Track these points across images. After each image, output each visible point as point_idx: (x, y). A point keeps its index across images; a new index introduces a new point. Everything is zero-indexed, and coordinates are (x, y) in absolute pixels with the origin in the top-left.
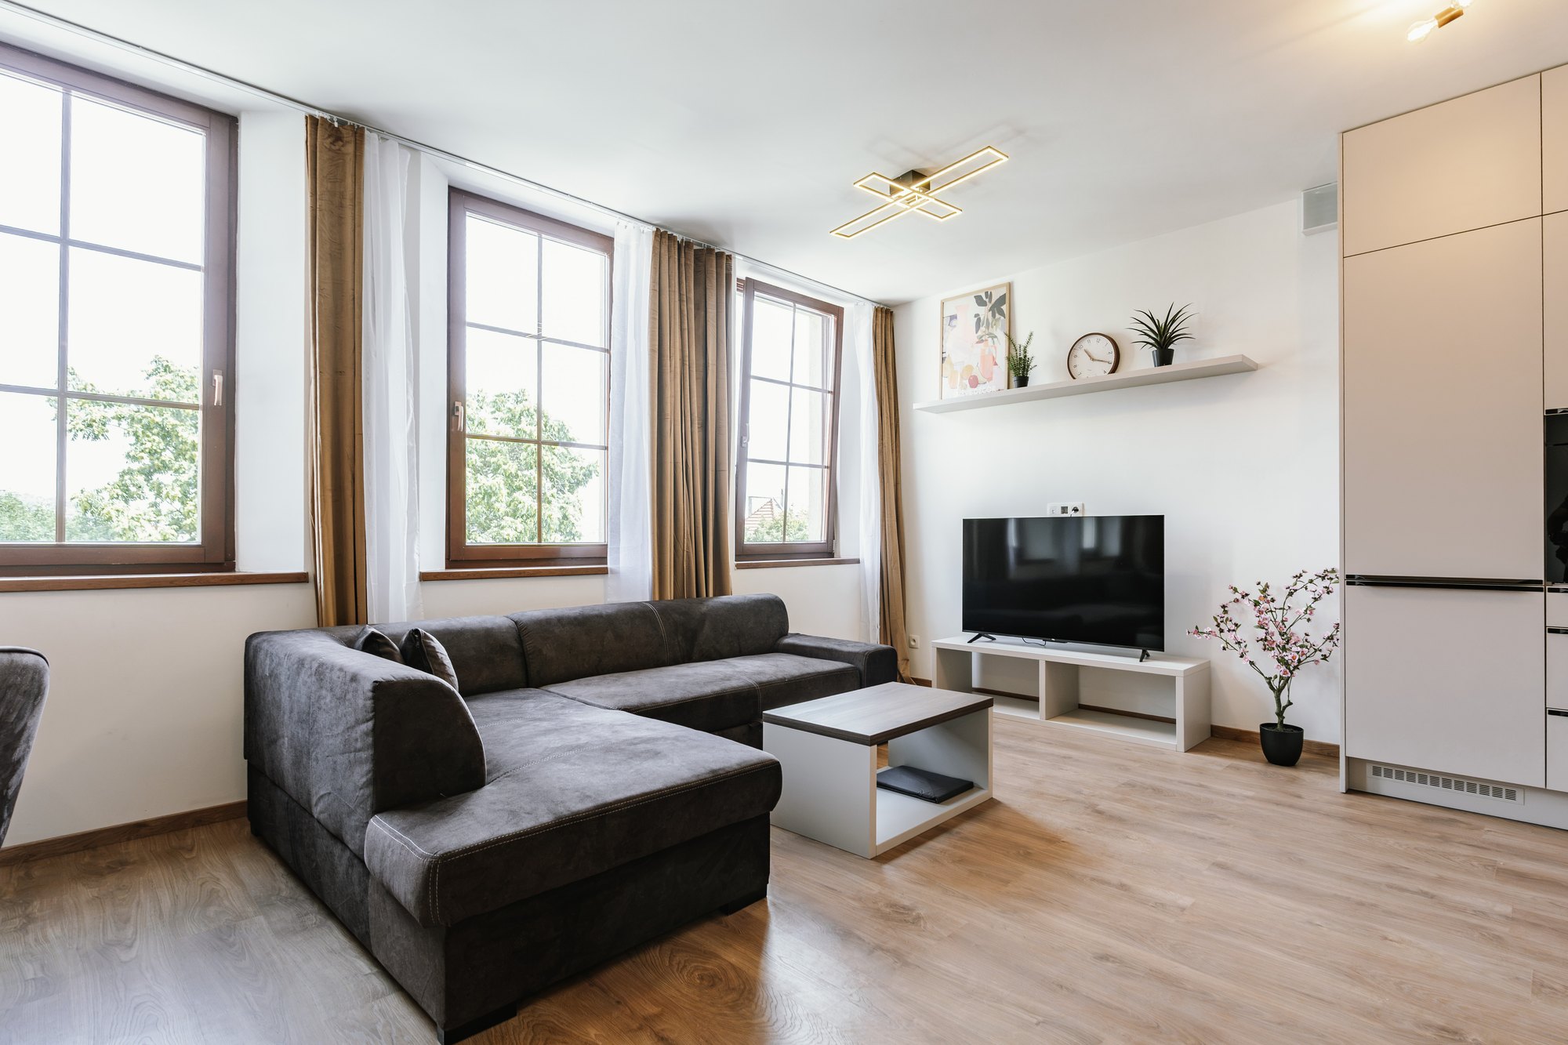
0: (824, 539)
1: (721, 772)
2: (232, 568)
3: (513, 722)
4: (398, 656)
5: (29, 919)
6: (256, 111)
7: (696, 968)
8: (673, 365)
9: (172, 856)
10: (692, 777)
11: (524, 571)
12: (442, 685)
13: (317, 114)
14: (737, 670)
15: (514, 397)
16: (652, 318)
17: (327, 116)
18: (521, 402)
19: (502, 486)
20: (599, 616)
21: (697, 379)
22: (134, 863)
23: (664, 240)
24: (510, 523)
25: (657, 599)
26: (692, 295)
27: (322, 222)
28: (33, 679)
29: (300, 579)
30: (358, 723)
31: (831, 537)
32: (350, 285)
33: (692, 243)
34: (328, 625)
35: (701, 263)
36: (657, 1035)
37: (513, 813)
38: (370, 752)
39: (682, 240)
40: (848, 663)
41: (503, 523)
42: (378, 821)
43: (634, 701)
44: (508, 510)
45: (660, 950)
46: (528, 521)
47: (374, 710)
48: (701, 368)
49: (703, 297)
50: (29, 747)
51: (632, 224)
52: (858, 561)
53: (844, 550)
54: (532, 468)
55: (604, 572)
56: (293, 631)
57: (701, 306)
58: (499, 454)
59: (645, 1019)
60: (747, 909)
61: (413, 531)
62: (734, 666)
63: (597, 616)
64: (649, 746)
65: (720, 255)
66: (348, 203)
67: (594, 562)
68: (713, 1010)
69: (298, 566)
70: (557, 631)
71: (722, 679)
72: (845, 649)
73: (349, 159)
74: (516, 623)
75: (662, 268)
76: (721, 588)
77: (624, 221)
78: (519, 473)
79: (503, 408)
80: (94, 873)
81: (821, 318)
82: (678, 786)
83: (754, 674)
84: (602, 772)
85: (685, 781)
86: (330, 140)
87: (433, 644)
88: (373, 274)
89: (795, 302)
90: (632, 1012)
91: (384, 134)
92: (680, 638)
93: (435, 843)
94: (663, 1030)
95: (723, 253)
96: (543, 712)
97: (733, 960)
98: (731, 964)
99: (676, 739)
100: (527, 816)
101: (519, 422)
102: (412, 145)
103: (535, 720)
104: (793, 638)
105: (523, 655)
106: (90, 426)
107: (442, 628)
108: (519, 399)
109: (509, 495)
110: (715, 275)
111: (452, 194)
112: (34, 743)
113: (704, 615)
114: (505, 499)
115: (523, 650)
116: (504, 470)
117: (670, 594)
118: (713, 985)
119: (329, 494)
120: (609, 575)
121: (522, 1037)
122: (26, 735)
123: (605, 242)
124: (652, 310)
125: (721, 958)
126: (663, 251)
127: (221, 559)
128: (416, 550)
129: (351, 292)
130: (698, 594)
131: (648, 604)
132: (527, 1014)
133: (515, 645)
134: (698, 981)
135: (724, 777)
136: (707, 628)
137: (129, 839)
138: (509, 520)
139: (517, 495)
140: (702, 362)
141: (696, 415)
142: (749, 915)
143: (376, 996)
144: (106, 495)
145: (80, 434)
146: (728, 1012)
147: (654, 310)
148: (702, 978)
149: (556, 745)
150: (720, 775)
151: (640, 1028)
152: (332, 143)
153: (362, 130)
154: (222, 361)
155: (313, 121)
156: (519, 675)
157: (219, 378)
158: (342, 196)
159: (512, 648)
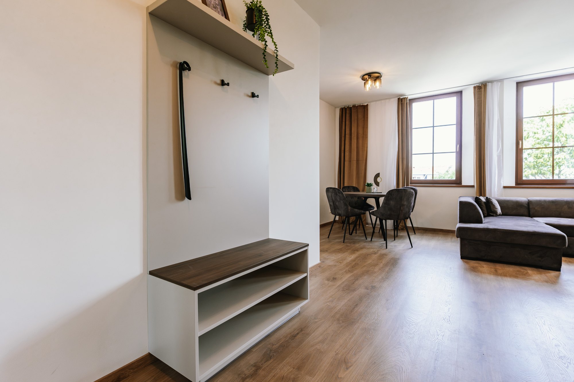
2: (461, 184)
6: (464, 89)
10: (526, 230)
13: (475, 85)
17: (478, 85)
27: (477, 109)
29: (473, 186)
32: (483, 121)
47: (460, 206)
60: (550, 271)
66: (483, 102)
69: (471, 184)
73: (483, 92)
74: (528, 200)
82: (520, 231)
85: (523, 231)
91: (491, 82)
102: (500, 81)
111: (518, 84)
115: (529, 207)
119: (478, 168)
127: (459, 182)
152: (479, 90)
153: (486, 84)
154: (459, 142)
155: (475, 87)
156: (526, 213)
157: (458, 146)
158: (481, 101)
159: (525, 207)
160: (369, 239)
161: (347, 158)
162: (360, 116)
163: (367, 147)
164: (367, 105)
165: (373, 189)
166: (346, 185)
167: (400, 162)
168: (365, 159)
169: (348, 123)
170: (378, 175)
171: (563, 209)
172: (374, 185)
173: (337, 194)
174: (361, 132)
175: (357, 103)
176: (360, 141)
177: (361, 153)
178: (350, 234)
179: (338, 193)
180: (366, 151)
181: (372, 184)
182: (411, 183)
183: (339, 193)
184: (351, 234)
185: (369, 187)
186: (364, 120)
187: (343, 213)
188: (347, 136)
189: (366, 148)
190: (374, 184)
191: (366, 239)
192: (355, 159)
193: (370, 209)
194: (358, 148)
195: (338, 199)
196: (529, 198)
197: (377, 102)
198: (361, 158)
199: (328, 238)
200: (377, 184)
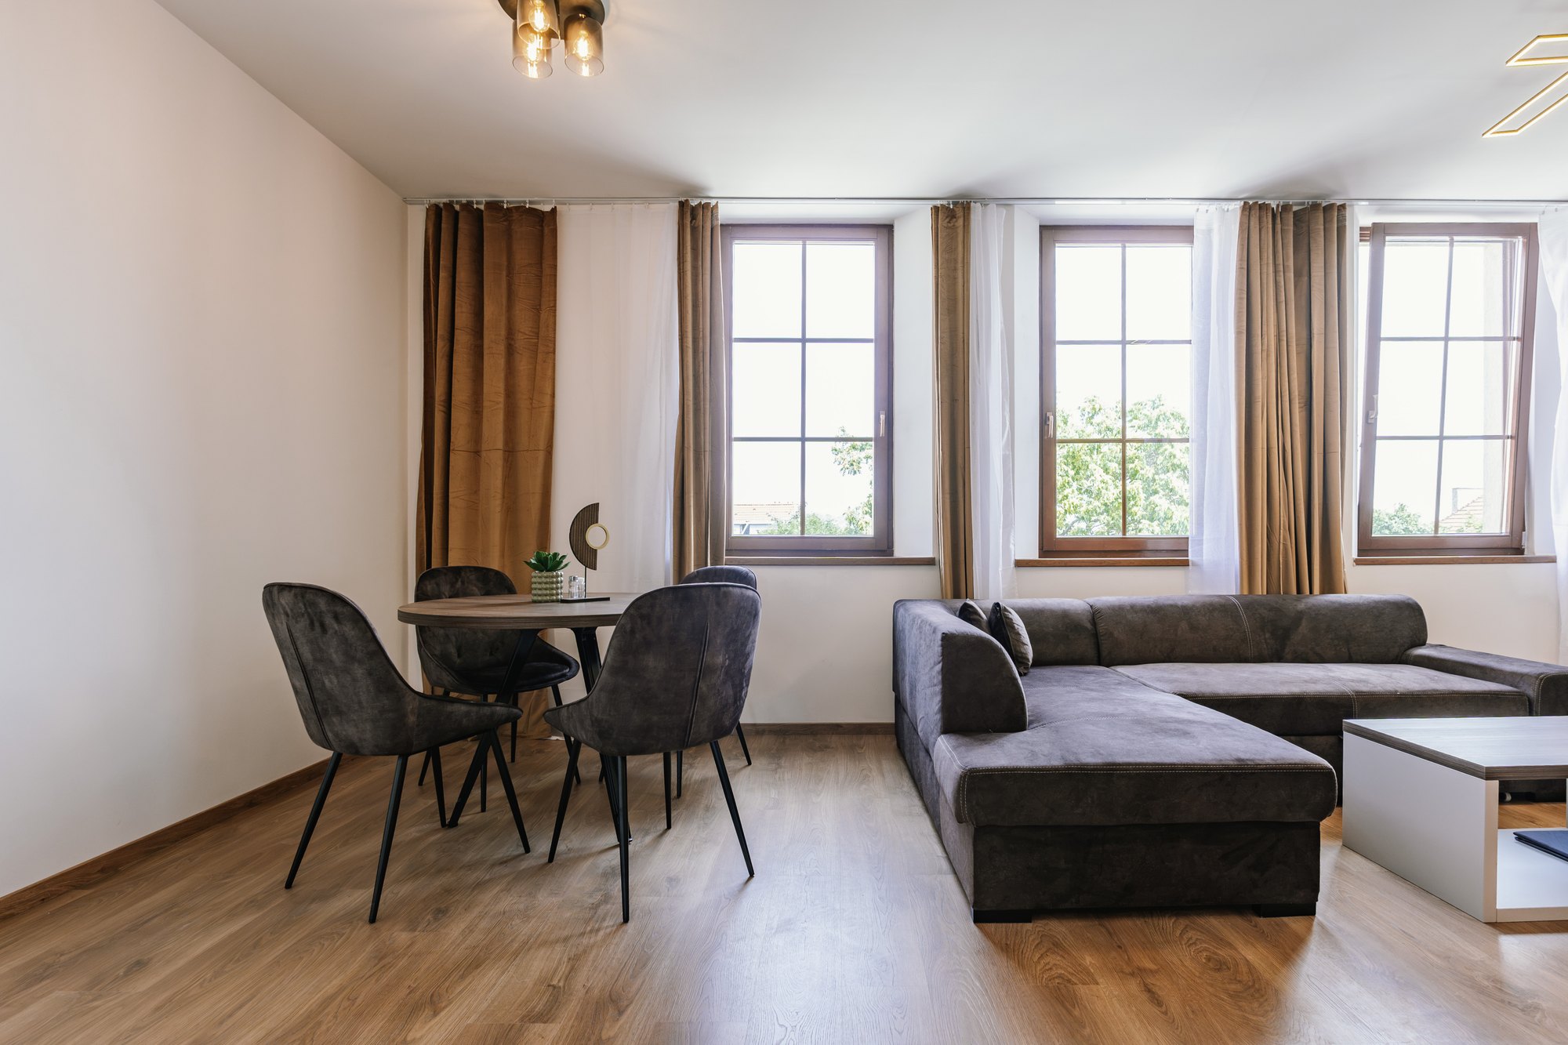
0: (1505, 530)
1: (1249, 763)
2: (892, 554)
3: (1068, 689)
4: (984, 625)
5: (779, 766)
6: (903, 216)
7: (1206, 949)
8: (1268, 341)
9: (853, 751)
10: (1212, 760)
11: (1105, 561)
12: (992, 642)
13: (938, 203)
14: (1332, 674)
15: (1151, 403)
16: (1238, 299)
17: (945, 202)
18: (1157, 407)
19: (1141, 491)
20: (1174, 606)
21: (1297, 354)
22: (833, 748)
23: (1253, 212)
24: (1147, 526)
25: (1246, 592)
26: (1291, 263)
27: (942, 286)
28: (752, 605)
29: (930, 562)
30: (935, 664)
31: (1517, 526)
32: (961, 331)
33: (1292, 205)
34: (946, 598)
35: (1303, 225)
36: (1145, 985)
37: (1033, 753)
38: (940, 687)
39: (1278, 206)
40: (1511, 686)
41: (1141, 526)
42: (942, 740)
43: (1193, 688)
44: (1145, 513)
45: (1175, 921)
46: (1165, 524)
47: (943, 654)
48: (1304, 341)
49: (1307, 262)
50: (754, 647)
51: (1213, 207)
52: (1553, 560)
53: (1536, 545)
54: (1168, 471)
55: (1185, 564)
56: (920, 600)
57: (1303, 273)
58: (1137, 460)
59: (1139, 969)
60: (1285, 919)
61: (1008, 524)
62: (1330, 670)
63: (1171, 606)
64: (1180, 726)
65: (1328, 209)
66: (960, 265)
67: (1175, 555)
68: (1211, 990)
69: (928, 554)
70: (1129, 617)
71: (1306, 681)
72: (1507, 667)
73: (960, 231)
74: (1091, 606)
75: (1252, 240)
76: (1330, 583)
77: (1204, 206)
78: (1156, 477)
79: (1139, 416)
80: (812, 749)
81: (1501, 245)
82: (1194, 765)
83: (1353, 681)
84: (1122, 738)
85: (1204, 762)
86: (947, 220)
87: (1010, 616)
88: (977, 316)
89: (1450, 234)
90: (1129, 958)
91: (984, 201)
92: (1268, 635)
93: (968, 760)
94: (1153, 984)
95: (1332, 205)
96: (1098, 685)
97: (1250, 956)
98: (1247, 961)
99: (1215, 725)
100: (1042, 757)
101: (1155, 428)
102: (1006, 203)
103: (1088, 689)
104: (1432, 649)
105: (1096, 635)
106: (852, 465)
107: (1027, 606)
108: (1156, 405)
109: (1147, 499)
110: (1322, 233)
111: (1044, 232)
112: (757, 644)
113: (1300, 615)
114: (1142, 502)
115: (1096, 631)
116: (1142, 475)
117: (1261, 588)
118: (1219, 970)
119: (948, 496)
120: (1190, 567)
121: (1031, 939)
122: (751, 638)
123: (1183, 231)
124: (1238, 290)
125: (1236, 949)
126: (1252, 223)
127: (886, 548)
128: (1012, 541)
129: (961, 335)
130: (1299, 590)
131: (1231, 598)
132: (1040, 925)
133: (1089, 626)
134: (1204, 961)
135: (1252, 769)
136: (1304, 628)
137: (833, 734)
138: (1145, 522)
139: (1154, 498)
140: (1304, 334)
141: (1296, 393)
142: (1286, 925)
143: (940, 872)
144: (860, 511)
145: (847, 471)
146: (1226, 998)
147: (1241, 290)
148: (1209, 959)
149: (1094, 711)
150: (1248, 765)
151: (1132, 974)
152: (949, 222)
153: (969, 204)
154: (885, 404)
155: (936, 209)
156: (1091, 653)
157: (883, 417)
158: (956, 261)
159: (1086, 628)
160: (542, 847)
161: (460, 436)
162: (523, 255)
163: (553, 396)
164: (554, 210)
165: (565, 585)
166: (454, 560)
167: (689, 466)
168: (542, 445)
169: (463, 275)
170: (588, 516)
171: (1179, 633)
172: (573, 566)
173: (323, 625)
174: (523, 324)
175: (510, 197)
176: (523, 365)
177: (523, 417)
178: (443, 824)
179: (329, 620)
180: (547, 410)
181: (564, 557)
182: (729, 552)
183: (336, 617)
184: (454, 823)
185: (545, 574)
186: (540, 277)
187: (368, 736)
188: (463, 339)
189: (547, 400)
190: (571, 558)
191: (527, 850)
192: (500, 445)
193: (556, 678)
194: (510, 393)
195: (336, 657)
196: (1092, 600)
197: (598, 209)
198: (523, 440)
199: (289, 885)
200: (587, 557)
